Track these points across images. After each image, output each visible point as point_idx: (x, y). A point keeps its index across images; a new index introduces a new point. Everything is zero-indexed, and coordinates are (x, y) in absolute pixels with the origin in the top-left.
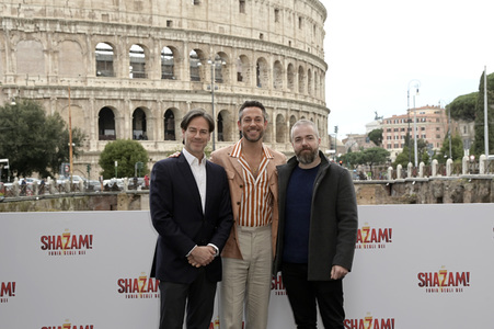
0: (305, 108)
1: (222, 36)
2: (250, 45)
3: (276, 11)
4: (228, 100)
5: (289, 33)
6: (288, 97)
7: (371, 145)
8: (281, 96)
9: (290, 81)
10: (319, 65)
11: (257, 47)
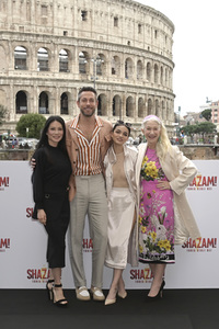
0: (158, 94)
1: (101, 43)
2: (121, 49)
3: (140, 26)
4: (105, 87)
5: (149, 41)
6: (147, 85)
7: (203, 120)
8: (142, 85)
9: (148, 75)
10: (169, 64)
11: (125, 50)
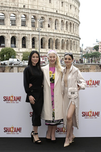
2: (53, 15)
3: (62, 3)
4: (45, 34)
5: (67, 10)
6: (66, 33)
7: (95, 51)
8: (63, 33)
11: (55, 15)
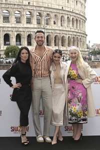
0: (78, 34)
1: (48, 8)
2: (58, 11)
4: (50, 31)
5: (73, 7)
6: (72, 30)
8: (70, 30)
9: (73, 24)
10: (84, 18)
11: (61, 12)
